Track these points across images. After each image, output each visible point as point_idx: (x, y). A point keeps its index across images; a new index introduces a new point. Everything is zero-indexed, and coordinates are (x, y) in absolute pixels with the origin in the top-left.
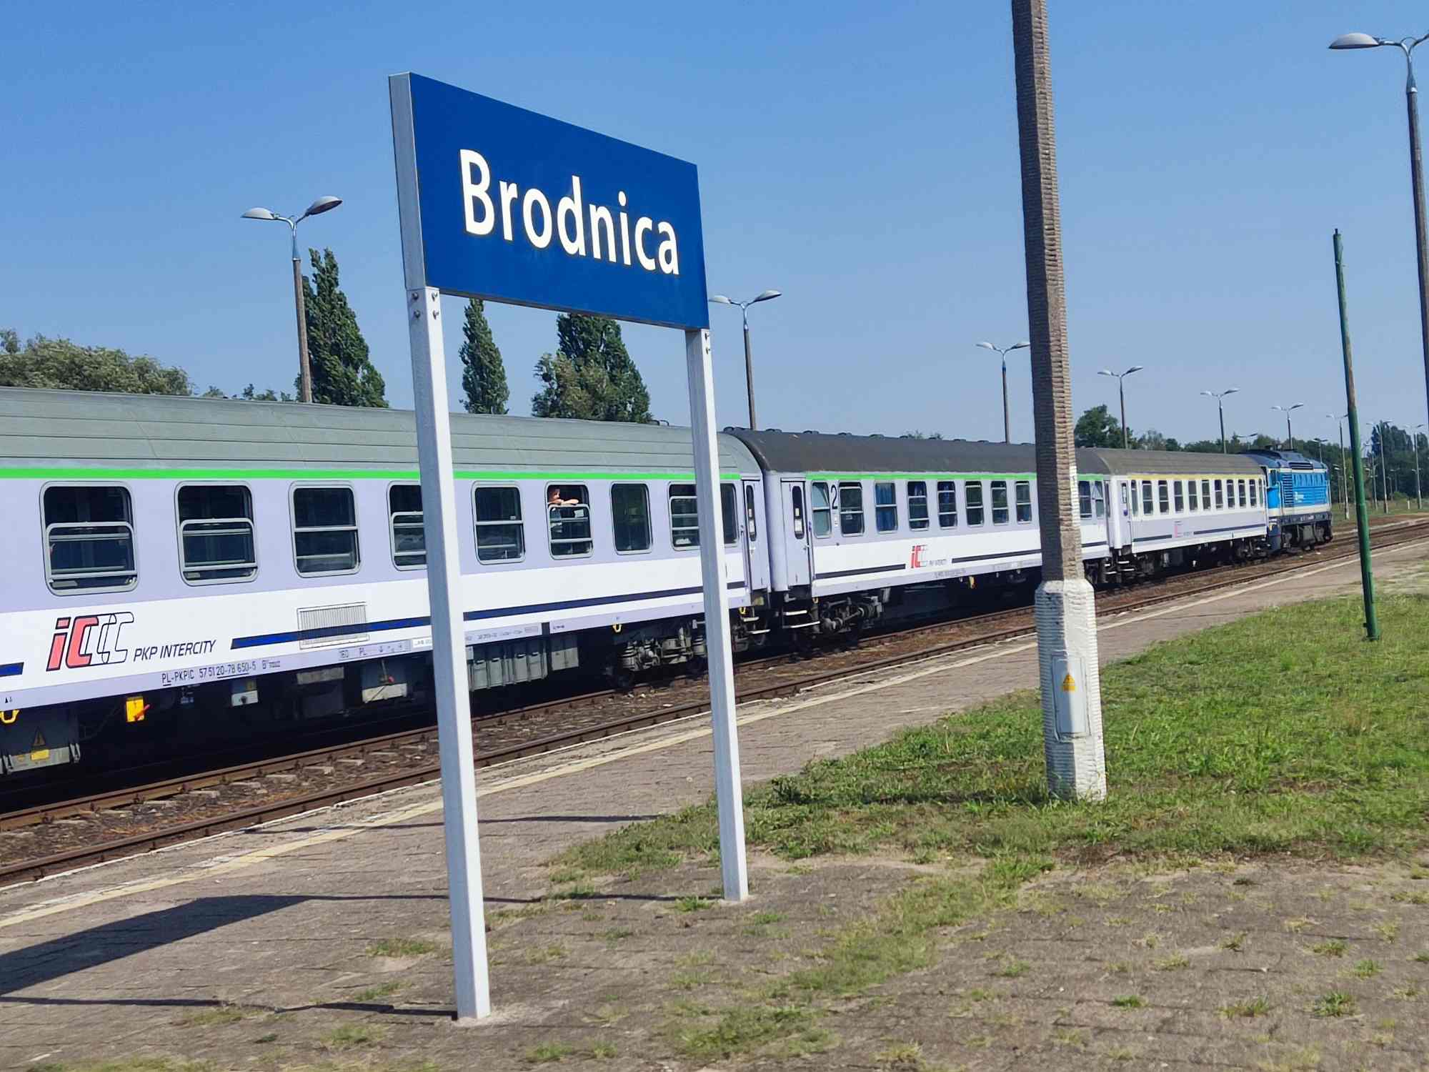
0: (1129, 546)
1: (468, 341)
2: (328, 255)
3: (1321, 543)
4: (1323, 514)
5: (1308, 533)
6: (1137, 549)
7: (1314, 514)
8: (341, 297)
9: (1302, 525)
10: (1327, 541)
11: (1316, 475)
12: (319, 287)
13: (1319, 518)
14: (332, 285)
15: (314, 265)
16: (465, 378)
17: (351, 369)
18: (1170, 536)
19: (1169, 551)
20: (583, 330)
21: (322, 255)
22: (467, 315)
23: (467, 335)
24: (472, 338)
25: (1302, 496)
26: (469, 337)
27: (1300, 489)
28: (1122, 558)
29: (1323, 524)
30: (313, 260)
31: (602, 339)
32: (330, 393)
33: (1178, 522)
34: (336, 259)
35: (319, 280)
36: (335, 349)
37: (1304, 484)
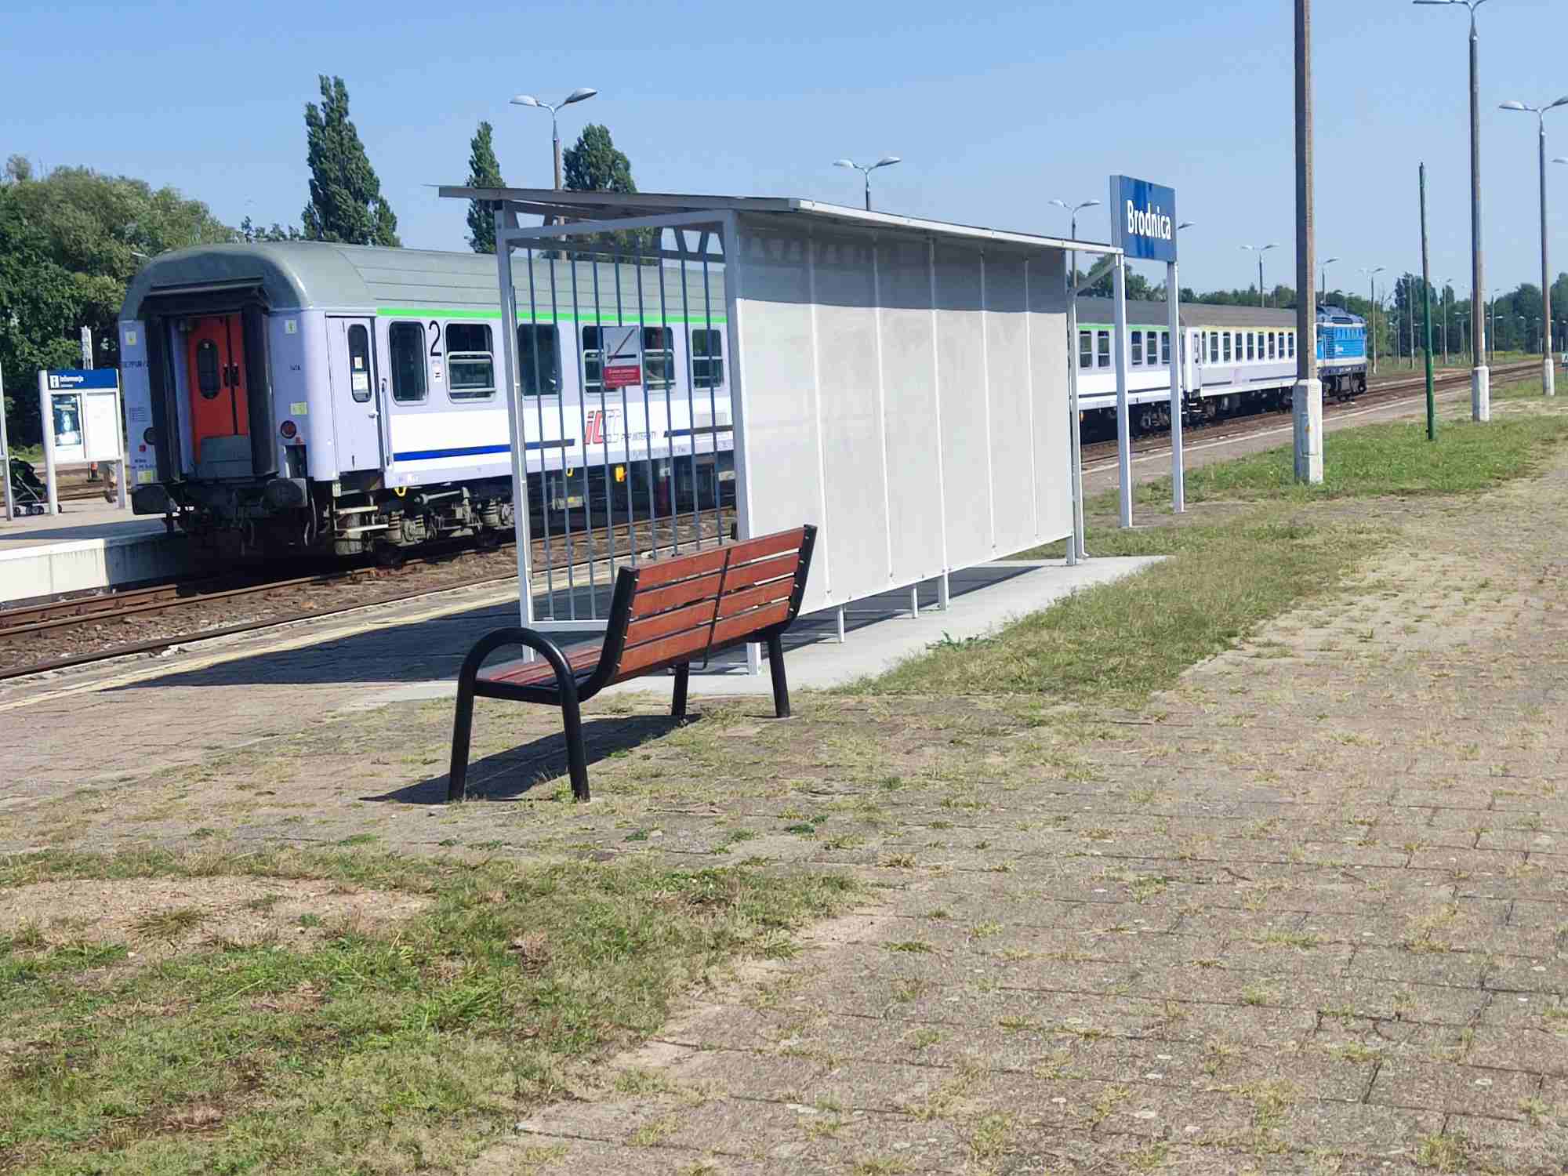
0: (1197, 391)
1: (474, 175)
2: (339, 84)
3: (1357, 394)
4: (1359, 366)
5: (1346, 384)
6: (1205, 393)
7: (1352, 366)
8: (351, 128)
9: (1341, 376)
10: (1361, 392)
11: (1355, 329)
12: (327, 115)
13: (1356, 370)
14: (341, 116)
15: (323, 93)
16: (471, 214)
17: (360, 203)
18: (1229, 383)
19: (1229, 396)
20: (591, 164)
21: (332, 82)
22: (473, 148)
23: (473, 168)
24: (478, 172)
25: (1342, 349)
26: (476, 171)
27: (1341, 343)
28: (1190, 401)
29: (1359, 376)
30: (322, 88)
31: (610, 174)
32: (339, 228)
33: (1237, 370)
34: (347, 88)
35: (328, 110)
36: (347, 183)
37: (1344, 338)
